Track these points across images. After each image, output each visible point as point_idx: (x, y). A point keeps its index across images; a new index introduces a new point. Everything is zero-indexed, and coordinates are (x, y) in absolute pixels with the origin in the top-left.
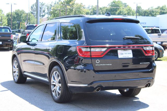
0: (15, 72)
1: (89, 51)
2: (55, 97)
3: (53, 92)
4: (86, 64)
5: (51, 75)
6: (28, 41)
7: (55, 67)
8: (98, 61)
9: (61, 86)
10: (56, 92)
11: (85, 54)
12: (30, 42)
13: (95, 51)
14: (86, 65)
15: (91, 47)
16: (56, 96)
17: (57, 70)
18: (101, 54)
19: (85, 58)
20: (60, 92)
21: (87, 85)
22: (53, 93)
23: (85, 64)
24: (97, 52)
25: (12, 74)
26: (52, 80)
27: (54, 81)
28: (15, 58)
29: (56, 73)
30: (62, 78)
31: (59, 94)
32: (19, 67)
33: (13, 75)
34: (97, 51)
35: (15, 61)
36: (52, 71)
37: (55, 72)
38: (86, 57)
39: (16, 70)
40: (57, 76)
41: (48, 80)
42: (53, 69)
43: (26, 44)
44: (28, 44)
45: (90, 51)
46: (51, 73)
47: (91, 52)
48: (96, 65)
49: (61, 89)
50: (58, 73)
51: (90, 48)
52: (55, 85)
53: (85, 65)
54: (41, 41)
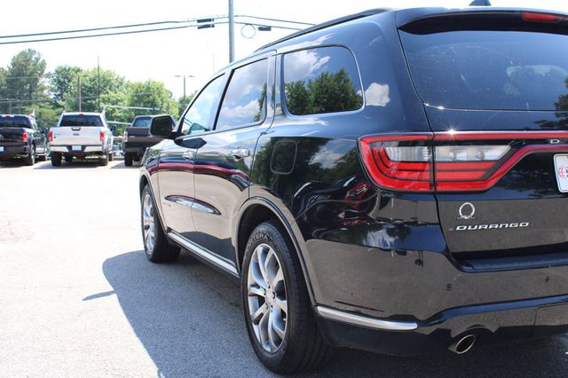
0: (148, 227)
1: (426, 157)
2: (262, 347)
3: (257, 323)
4: (408, 223)
5: (245, 257)
6: (179, 133)
7: (262, 228)
8: (467, 211)
9: (286, 311)
10: (265, 326)
11: (405, 175)
12: (183, 135)
13: (455, 162)
14: (408, 231)
15: (436, 138)
16: (268, 344)
17: (269, 241)
18: (483, 173)
19: (399, 195)
20: (282, 333)
21: (412, 326)
22: (255, 327)
23: (400, 227)
24: (462, 166)
25: (141, 234)
26: (252, 277)
27: (259, 283)
28: (146, 187)
29: (266, 252)
30: (293, 276)
31: (280, 340)
32: (155, 213)
33: (143, 235)
34: (466, 159)
35: (148, 196)
36: (250, 241)
37: (259, 249)
38: (406, 188)
39: (150, 221)
40: (268, 265)
41: (235, 270)
42: (253, 236)
43: (172, 142)
44: (179, 143)
45: (433, 162)
46: (247, 250)
47: (437, 167)
48: (458, 228)
49: (286, 320)
50: (272, 251)
51: (432, 144)
52: (261, 300)
53: (401, 230)
54: (214, 129)
